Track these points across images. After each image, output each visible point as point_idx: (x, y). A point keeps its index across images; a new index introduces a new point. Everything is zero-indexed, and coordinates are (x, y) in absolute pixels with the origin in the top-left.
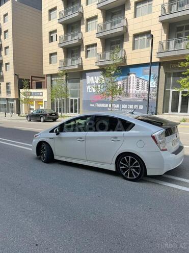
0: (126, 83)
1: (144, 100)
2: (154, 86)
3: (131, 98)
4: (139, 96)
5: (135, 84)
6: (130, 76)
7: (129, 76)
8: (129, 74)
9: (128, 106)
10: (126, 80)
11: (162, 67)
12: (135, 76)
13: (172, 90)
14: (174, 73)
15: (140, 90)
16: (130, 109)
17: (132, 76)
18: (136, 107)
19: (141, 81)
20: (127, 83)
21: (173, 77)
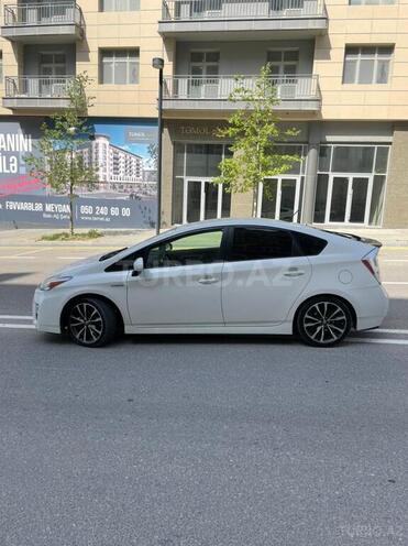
0: (86, 156)
1: (131, 196)
2: (152, 168)
3: (102, 191)
4: (122, 187)
5: (110, 162)
6: (97, 141)
7: (94, 143)
8: (93, 138)
9: (95, 210)
10: (86, 150)
11: (166, 130)
12: (107, 143)
13: (187, 179)
14: (189, 146)
15: (121, 175)
16: (101, 216)
17: (101, 141)
18: (115, 211)
19: (121, 155)
20: (91, 157)
21: (188, 152)
